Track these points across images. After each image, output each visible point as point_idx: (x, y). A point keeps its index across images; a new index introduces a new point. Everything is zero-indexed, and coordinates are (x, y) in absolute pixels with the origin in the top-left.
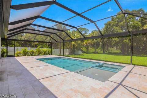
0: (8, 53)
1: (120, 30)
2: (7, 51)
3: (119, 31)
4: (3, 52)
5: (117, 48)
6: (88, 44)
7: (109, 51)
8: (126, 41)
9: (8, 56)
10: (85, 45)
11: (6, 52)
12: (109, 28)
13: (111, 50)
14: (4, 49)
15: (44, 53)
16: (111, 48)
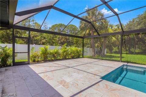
0: (16, 58)
2: (14, 52)
4: (6, 55)
9: (15, 64)
11: (11, 54)
14: (7, 47)
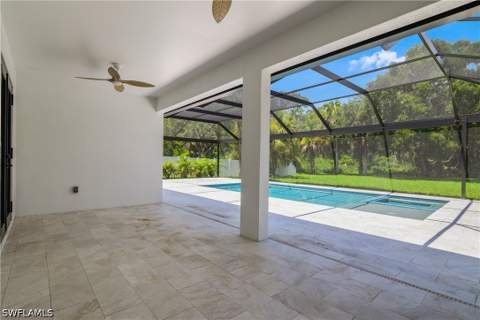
1: (416, 103)
3: (414, 106)
5: (399, 158)
6: (314, 146)
7: (376, 167)
8: (437, 138)
10: (305, 148)
12: (384, 98)
13: (380, 163)
15: (198, 171)
16: (383, 157)
